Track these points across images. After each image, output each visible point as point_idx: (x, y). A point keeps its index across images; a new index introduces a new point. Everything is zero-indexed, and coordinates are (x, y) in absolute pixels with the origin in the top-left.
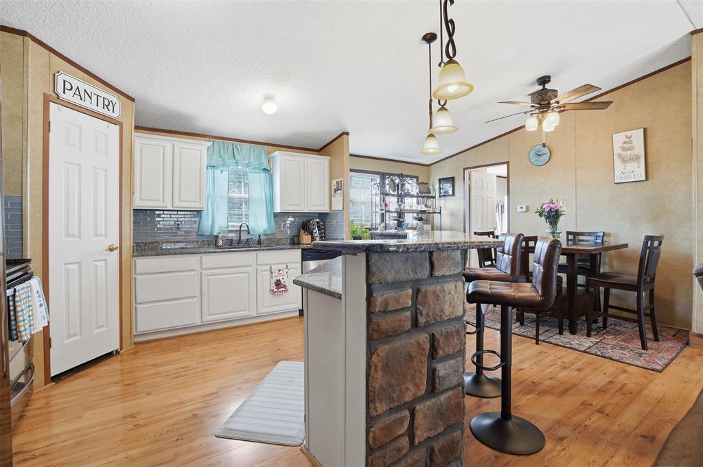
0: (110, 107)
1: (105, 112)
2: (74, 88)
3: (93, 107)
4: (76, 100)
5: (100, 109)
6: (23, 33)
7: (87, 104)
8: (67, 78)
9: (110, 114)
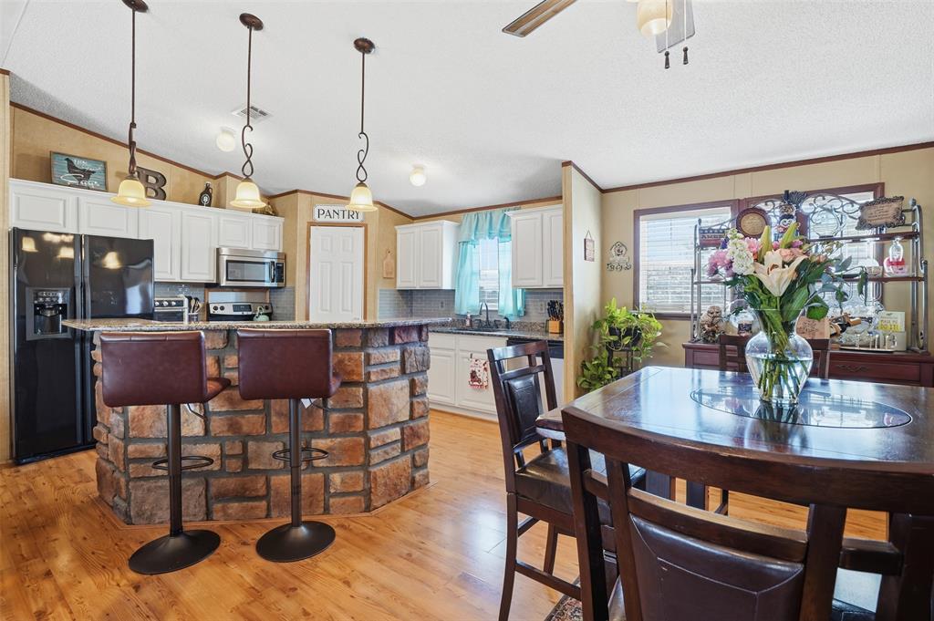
0: (355, 216)
1: (351, 220)
2: (326, 211)
3: (341, 220)
4: (328, 219)
5: (346, 220)
6: (296, 191)
7: (336, 219)
8: (320, 207)
9: (355, 220)
